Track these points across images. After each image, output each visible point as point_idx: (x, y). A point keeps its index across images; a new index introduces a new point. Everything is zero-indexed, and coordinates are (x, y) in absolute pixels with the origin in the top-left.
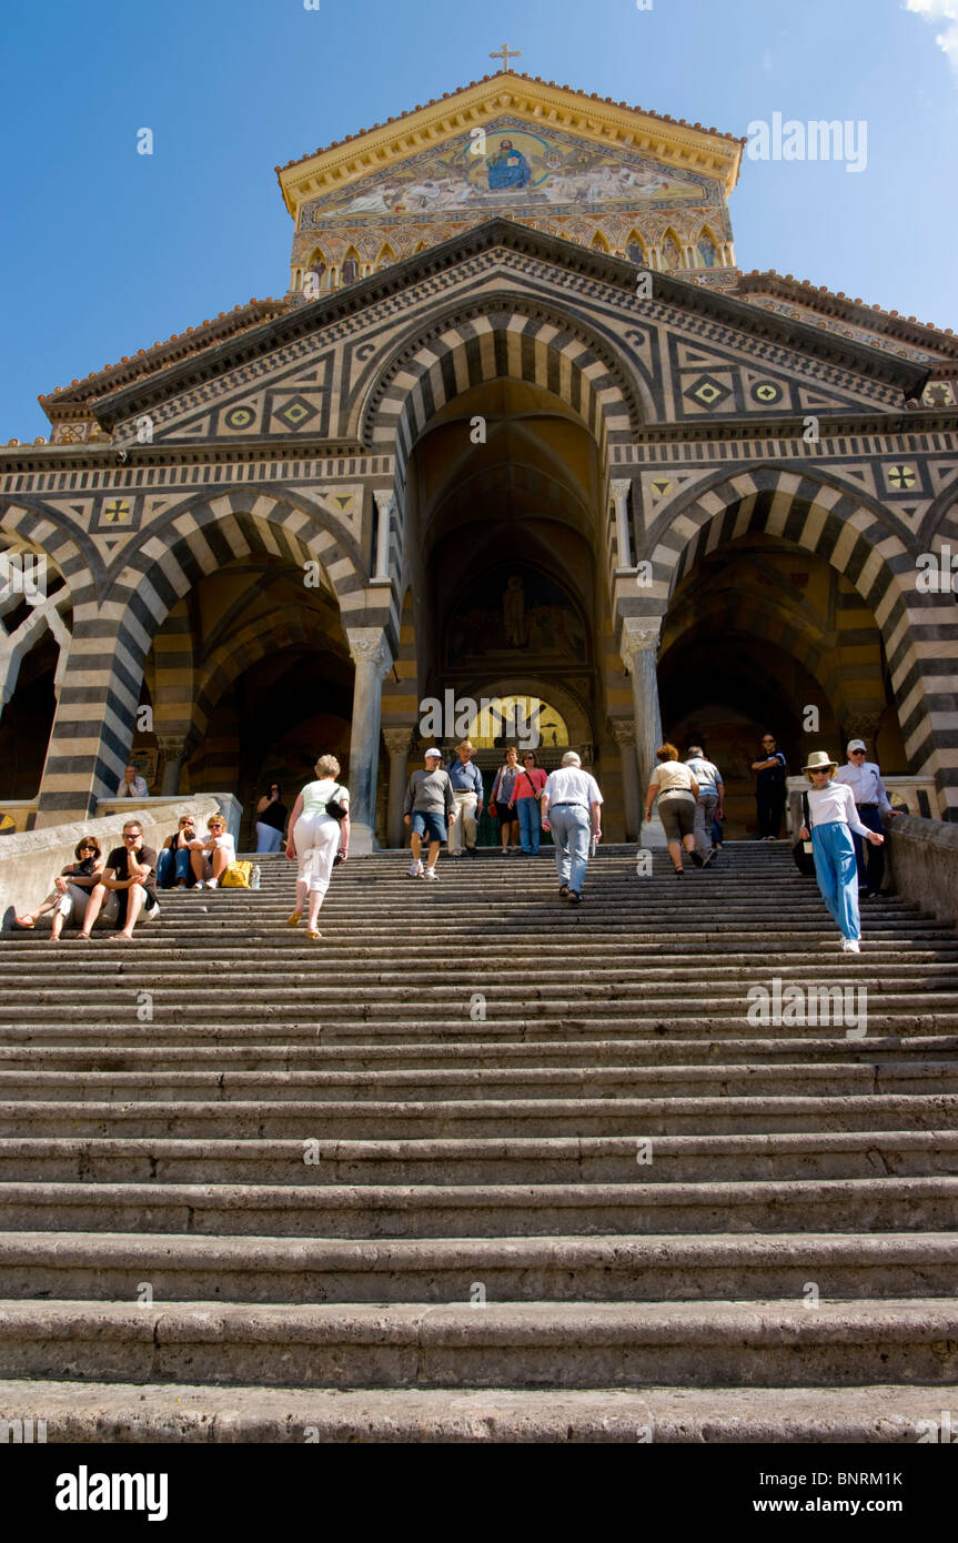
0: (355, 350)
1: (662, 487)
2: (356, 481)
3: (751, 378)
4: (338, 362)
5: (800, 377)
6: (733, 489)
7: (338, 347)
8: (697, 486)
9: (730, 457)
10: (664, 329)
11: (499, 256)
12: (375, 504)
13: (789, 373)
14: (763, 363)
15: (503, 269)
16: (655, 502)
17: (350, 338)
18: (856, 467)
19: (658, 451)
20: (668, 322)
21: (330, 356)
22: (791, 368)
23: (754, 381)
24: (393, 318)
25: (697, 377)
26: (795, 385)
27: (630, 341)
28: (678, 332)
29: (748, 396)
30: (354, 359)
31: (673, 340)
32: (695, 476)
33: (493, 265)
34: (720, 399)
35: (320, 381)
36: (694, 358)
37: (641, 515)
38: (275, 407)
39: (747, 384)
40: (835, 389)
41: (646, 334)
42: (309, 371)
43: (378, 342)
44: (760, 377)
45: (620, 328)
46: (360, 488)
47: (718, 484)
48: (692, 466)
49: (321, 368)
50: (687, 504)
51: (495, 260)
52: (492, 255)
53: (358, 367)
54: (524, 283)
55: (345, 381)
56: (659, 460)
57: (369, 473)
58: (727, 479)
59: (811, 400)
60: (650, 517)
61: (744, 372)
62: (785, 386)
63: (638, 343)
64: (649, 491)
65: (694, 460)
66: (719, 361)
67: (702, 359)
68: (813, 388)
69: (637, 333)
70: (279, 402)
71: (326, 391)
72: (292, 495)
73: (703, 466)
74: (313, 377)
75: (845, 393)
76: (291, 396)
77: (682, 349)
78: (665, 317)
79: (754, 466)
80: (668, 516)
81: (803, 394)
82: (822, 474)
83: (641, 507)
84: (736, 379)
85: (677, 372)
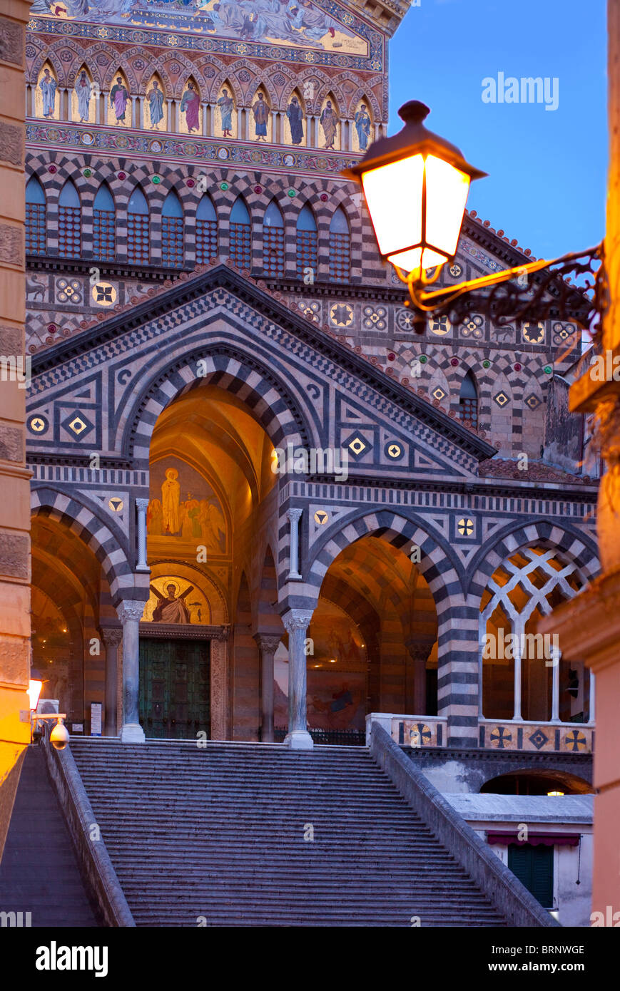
0: (117, 372)
1: (321, 517)
2: (123, 489)
3: (386, 437)
4: (105, 384)
5: (417, 441)
6: (365, 524)
7: (104, 368)
8: (342, 520)
9: (365, 500)
10: (334, 386)
11: (221, 297)
12: (136, 507)
13: (410, 436)
14: (395, 425)
15: (224, 311)
16: (316, 529)
17: (114, 361)
18: (440, 517)
19: (321, 489)
20: (337, 380)
21: (98, 377)
22: (413, 432)
23: (388, 440)
24: (144, 347)
25: (351, 431)
26: (413, 446)
27: (311, 393)
28: (343, 390)
29: (382, 452)
30: (117, 382)
31: (340, 396)
32: (343, 511)
33: (217, 305)
34: (364, 452)
35: (92, 399)
36: (351, 415)
37: (307, 536)
38: (62, 419)
39: (383, 442)
40: (437, 454)
41: (321, 389)
42: (84, 388)
43: (134, 368)
44: (393, 437)
45: (304, 381)
46: (127, 495)
47: (356, 521)
48: (341, 504)
49: (92, 386)
50: (335, 533)
51: (218, 301)
52: (216, 296)
53: (120, 390)
54: (239, 328)
55: (111, 401)
56: (321, 497)
57: (132, 484)
58: (362, 517)
59: (422, 461)
60: (312, 539)
61: (383, 431)
62: (406, 446)
63: (316, 396)
64: (314, 519)
65: (343, 499)
66: (368, 421)
67: (357, 417)
68: (424, 451)
69: (315, 387)
70: (65, 413)
71: (97, 407)
72: (81, 495)
73: (347, 505)
74: (87, 394)
75: (444, 458)
76: (74, 410)
77: (345, 406)
78: (335, 376)
79: (379, 509)
80: (323, 540)
81: (418, 454)
82: (420, 519)
83: (307, 532)
84: (377, 436)
85: (340, 425)
